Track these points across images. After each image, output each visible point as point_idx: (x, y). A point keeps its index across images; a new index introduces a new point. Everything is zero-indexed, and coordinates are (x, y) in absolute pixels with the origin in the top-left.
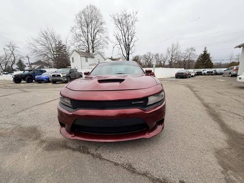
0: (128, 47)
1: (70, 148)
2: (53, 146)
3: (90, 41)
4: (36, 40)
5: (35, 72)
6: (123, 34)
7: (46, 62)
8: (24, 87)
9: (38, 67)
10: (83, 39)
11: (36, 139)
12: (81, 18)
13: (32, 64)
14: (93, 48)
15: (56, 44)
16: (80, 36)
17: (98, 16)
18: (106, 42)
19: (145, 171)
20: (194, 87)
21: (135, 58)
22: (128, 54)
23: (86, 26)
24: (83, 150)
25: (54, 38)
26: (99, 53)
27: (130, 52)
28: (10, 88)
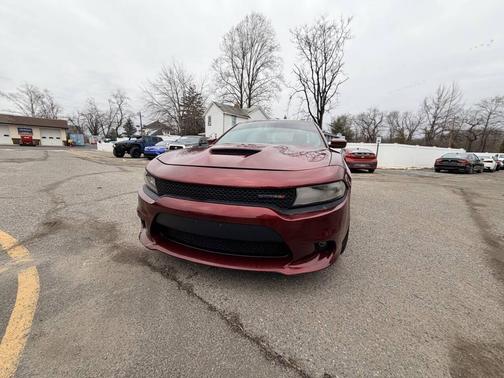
0: (322, 97)
1: (150, 265)
2: (127, 256)
3: (246, 85)
4: (154, 86)
5: (147, 140)
6: (314, 68)
7: (166, 123)
8: (126, 164)
9: (153, 132)
10: (233, 81)
11: (108, 241)
12: (233, 41)
13: (145, 127)
14: (250, 98)
15: (184, 92)
16: (229, 75)
17: (266, 35)
18: (277, 86)
19: (259, 334)
20: (479, 195)
21: (339, 120)
22: (321, 112)
23: (241, 55)
24: (168, 273)
25: (182, 81)
26: (260, 109)
27: (326, 107)
28: (107, 163)
